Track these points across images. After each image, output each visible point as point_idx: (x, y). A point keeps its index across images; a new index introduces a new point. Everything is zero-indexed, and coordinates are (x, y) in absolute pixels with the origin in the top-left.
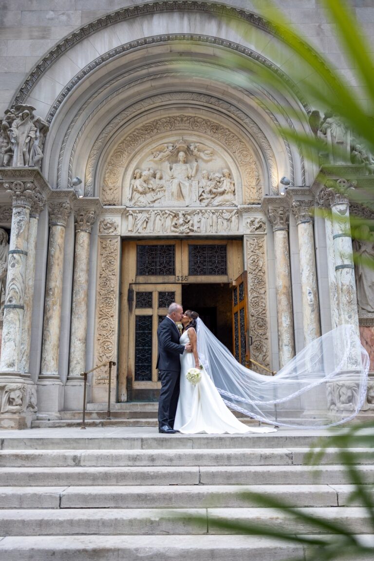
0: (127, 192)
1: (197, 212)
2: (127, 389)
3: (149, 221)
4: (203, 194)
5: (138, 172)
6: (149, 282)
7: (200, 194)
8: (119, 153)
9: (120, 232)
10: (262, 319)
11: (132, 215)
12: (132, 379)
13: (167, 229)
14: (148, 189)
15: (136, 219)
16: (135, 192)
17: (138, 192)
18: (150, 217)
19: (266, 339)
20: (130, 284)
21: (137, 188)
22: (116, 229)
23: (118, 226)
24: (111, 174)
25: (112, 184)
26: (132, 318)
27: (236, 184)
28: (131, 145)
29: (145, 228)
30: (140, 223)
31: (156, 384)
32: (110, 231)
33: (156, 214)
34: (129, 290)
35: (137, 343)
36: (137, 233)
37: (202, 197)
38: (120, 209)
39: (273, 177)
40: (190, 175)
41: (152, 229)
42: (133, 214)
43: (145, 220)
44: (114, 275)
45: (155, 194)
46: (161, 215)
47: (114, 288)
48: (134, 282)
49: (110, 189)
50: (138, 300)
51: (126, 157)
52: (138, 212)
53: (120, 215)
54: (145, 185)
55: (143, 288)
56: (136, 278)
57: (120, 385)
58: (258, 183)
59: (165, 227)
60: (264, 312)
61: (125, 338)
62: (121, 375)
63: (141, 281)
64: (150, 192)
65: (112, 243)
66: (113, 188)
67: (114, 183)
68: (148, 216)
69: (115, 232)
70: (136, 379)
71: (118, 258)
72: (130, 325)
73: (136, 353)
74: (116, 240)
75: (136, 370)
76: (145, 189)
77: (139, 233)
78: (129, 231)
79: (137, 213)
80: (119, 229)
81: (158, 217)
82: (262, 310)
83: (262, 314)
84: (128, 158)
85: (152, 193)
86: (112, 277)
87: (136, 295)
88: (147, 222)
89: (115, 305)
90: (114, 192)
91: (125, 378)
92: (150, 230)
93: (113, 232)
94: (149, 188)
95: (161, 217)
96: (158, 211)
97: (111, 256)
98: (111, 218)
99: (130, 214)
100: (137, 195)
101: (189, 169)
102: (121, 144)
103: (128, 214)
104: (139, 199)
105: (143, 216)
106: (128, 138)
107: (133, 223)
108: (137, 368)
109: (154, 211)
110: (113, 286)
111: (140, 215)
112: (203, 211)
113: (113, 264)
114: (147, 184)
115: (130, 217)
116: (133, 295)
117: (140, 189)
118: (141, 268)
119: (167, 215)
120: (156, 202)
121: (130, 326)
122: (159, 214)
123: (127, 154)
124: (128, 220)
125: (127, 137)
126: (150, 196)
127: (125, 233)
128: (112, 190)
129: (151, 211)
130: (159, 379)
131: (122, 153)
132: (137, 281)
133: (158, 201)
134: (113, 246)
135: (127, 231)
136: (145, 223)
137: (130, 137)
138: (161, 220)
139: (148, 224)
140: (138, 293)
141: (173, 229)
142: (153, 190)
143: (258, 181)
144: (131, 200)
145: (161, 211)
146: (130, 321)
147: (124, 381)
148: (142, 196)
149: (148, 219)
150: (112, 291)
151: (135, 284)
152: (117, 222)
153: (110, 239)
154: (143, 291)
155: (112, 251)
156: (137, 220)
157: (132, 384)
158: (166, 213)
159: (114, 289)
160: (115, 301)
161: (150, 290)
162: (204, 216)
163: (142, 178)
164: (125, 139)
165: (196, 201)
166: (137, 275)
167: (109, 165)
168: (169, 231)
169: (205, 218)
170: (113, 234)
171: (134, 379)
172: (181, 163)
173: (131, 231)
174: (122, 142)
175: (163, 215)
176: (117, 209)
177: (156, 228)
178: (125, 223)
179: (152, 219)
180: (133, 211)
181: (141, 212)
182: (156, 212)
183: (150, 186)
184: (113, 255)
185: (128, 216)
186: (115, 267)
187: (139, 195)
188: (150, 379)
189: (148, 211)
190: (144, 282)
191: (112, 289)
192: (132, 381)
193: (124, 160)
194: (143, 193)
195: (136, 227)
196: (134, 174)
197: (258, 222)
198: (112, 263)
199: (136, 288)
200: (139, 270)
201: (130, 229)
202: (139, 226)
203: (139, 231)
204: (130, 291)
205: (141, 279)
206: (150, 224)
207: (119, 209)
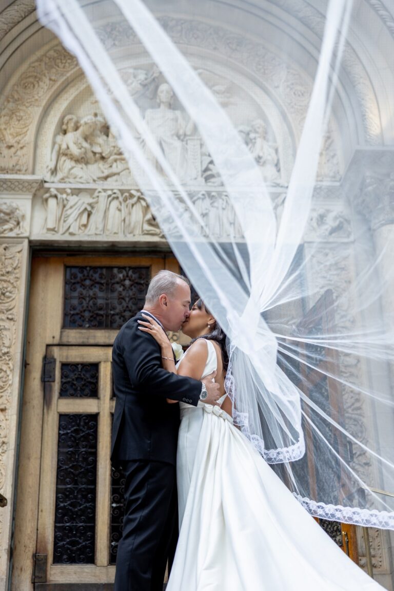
0: (47, 157)
1: (200, 195)
2: (33, 583)
3: (94, 212)
4: (211, 166)
5: (71, 119)
6: (92, 341)
7: (204, 167)
8: (31, 80)
9: (28, 229)
10: (355, 420)
11: (56, 197)
12: (46, 558)
13: (134, 228)
14: (91, 155)
15: (64, 206)
16: (63, 158)
17: (71, 157)
18: (97, 202)
19: (367, 464)
20: (48, 346)
21: (68, 148)
22: (18, 223)
23: (23, 217)
24: (11, 118)
25: (14, 137)
26: (50, 418)
27: (280, 150)
28: (58, 66)
29: (85, 226)
30: (74, 213)
31: (104, 570)
32: (6, 227)
33: (109, 196)
34: (45, 358)
35: (62, 475)
36: (67, 234)
37: (209, 173)
38: (30, 183)
39: (371, 115)
40: (181, 132)
41: (101, 227)
42: (59, 196)
43: (86, 209)
44: (11, 319)
45: (107, 166)
46: (121, 199)
47: (9, 347)
48: (56, 341)
49: (10, 147)
50: (64, 380)
51: (46, 88)
52: (69, 191)
53: (31, 197)
54: (85, 145)
55: (76, 355)
56: (61, 332)
57: (16, 573)
58: (330, 145)
59: (129, 224)
60: (357, 405)
61: (32, 466)
62: (20, 549)
63: (72, 340)
64: (96, 161)
65: (8, 254)
66: (15, 145)
67: (18, 134)
68: (91, 201)
69: (16, 231)
70: (57, 560)
71: (22, 284)
72: (46, 434)
73: (57, 498)
74: (18, 248)
75: (56, 538)
76: (85, 153)
77: (71, 234)
78: (49, 230)
79: (68, 195)
80: (25, 225)
81: (115, 204)
82: (353, 400)
83: (353, 410)
84: (48, 89)
85: (101, 164)
86: (7, 324)
87: (62, 369)
88: (89, 215)
89: (10, 385)
90: (19, 153)
91: (30, 557)
92: (97, 228)
93: (11, 230)
94: (95, 153)
95: (121, 203)
96: (115, 191)
97: (5, 281)
98: (8, 201)
99: (51, 196)
100: (67, 164)
101: (180, 120)
102: (36, 64)
103: (47, 195)
104: (72, 171)
105: (80, 202)
106: (52, 53)
107: (59, 214)
108: (59, 534)
109: (105, 190)
110: (7, 344)
111: (73, 200)
112: (213, 194)
113: (9, 297)
114: (91, 144)
115: (52, 202)
116: (54, 369)
117: (75, 151)
118: (72, 312)
119: (135, 199)
120: (109, 179)
121: (46, 438)
122: (117, 198)
123: (47, 81)
124: (46, 210)
125: (49, 51)
126: (96, 169)
127: (40, 234)
128: (13, 150)
129: (100, 190)
130: (112, 560)
131: (38, 79)
132: (65, 340)
133: (115, 178)
134: (10, 261)
135: (45, 231)
136: (85, 216)
137: (55, 51)
138: (120, 210)
139: (92, 217)
140: (64, 365)
141: (147, 227)
142: (103, 158)
143: (329, 141)
144: (54, 171)
145: (122, 192)
146: (45, 426)
147: (26, 563)
148: (80, 166)
149: (93, 208)
150: (4, 354)
151: (60, 345)
152: (21, 208)
153: (4, 245)
154: (78, 360)
155: (9, 269)
156: (68, 207)
157: (45, 572)
158: (132, 196)
159: (11, 350)
160: (10, 377)
161: (93, 359)
162: (216, 204)
163: (81, 129)
164: (45, 55)
165: (196, 179)
166: (64, 326)
167: (8, 102)
168: (138, 231)
169: (217, 208)
170: (12, 234)
171: (50, 559)
172: (162, 106)
173: (53, 230)
174: (40, 60)
175: (125, 200)
176: (24, 181)
177: (109, 226)
178: (39, 215)
179: (102, 205)
180: (57, 189)
181: (77, 192)
182: (109, 192)
183: (97, 149)
184: (11, 278)
185: (46, 200)
186: (13, 303)
187: (73, 163)
188: (90, 559)
189: (91, 192)
190: (80, 341)
191: (5, 350)
192: (46, 563)
193: (43, 93)
194: (82, 160)
195: (65, 221)
196: (61, 122)
197: (336, 218)
198: (7, 294)
199: (60, 355)
200: (68, 318)
201: (51, 225)
202: (71, 220)
203: (71, 230)
204: (48, 361)
205: (73, 335)
206: (97, 217)
207: (28, 181)
